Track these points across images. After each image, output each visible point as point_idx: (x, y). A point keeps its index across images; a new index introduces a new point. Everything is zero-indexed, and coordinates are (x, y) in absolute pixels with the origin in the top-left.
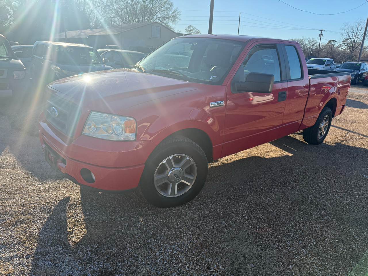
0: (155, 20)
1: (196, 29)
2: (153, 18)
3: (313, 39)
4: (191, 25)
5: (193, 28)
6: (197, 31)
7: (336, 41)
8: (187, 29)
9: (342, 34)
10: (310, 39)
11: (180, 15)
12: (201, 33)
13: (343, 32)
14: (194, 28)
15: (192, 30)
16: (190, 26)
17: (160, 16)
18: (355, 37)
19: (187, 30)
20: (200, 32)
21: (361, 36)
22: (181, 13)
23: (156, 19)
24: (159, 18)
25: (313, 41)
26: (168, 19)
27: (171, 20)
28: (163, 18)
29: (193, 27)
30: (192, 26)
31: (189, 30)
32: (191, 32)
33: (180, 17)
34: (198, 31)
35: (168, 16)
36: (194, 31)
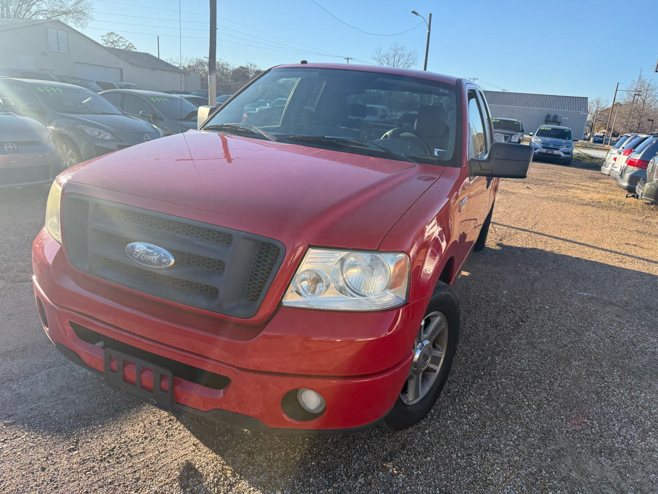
0: (34, 14)
1: (124, 39)
2: (27, 10)
4: (114, 32)
5: (117, 38)
6: (127, 44)
8: (106, 38)
11: (92, 10)
12: (135, 49)
14: (121, 37)
15: (115, 41)
16: (112, 33)
17: (44, 7)
19: (105, 40)
20: (133, 46)
22: (93, 6)
23: (37, 13)
24: (42, 11)
26: (64, 15)
27: (73, 17)
28: (54, 11)
29: (117, 36)
30: (117, 33)
31: (111, 41)
32: (116, 44)
33: (91, 13)
34: (130, 44)
35: (64, 9)
36: (121, 44)
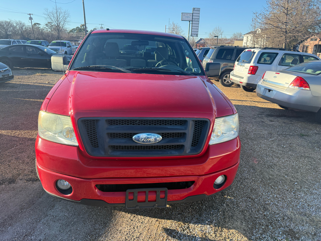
3: (20, 22)
7: (40, 24)
9: (46, 18)
10: (17, 22)
13: (46, 16)
18: (57, 21)
21: (61, 21)
25: (21, 24)
